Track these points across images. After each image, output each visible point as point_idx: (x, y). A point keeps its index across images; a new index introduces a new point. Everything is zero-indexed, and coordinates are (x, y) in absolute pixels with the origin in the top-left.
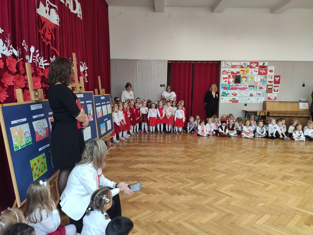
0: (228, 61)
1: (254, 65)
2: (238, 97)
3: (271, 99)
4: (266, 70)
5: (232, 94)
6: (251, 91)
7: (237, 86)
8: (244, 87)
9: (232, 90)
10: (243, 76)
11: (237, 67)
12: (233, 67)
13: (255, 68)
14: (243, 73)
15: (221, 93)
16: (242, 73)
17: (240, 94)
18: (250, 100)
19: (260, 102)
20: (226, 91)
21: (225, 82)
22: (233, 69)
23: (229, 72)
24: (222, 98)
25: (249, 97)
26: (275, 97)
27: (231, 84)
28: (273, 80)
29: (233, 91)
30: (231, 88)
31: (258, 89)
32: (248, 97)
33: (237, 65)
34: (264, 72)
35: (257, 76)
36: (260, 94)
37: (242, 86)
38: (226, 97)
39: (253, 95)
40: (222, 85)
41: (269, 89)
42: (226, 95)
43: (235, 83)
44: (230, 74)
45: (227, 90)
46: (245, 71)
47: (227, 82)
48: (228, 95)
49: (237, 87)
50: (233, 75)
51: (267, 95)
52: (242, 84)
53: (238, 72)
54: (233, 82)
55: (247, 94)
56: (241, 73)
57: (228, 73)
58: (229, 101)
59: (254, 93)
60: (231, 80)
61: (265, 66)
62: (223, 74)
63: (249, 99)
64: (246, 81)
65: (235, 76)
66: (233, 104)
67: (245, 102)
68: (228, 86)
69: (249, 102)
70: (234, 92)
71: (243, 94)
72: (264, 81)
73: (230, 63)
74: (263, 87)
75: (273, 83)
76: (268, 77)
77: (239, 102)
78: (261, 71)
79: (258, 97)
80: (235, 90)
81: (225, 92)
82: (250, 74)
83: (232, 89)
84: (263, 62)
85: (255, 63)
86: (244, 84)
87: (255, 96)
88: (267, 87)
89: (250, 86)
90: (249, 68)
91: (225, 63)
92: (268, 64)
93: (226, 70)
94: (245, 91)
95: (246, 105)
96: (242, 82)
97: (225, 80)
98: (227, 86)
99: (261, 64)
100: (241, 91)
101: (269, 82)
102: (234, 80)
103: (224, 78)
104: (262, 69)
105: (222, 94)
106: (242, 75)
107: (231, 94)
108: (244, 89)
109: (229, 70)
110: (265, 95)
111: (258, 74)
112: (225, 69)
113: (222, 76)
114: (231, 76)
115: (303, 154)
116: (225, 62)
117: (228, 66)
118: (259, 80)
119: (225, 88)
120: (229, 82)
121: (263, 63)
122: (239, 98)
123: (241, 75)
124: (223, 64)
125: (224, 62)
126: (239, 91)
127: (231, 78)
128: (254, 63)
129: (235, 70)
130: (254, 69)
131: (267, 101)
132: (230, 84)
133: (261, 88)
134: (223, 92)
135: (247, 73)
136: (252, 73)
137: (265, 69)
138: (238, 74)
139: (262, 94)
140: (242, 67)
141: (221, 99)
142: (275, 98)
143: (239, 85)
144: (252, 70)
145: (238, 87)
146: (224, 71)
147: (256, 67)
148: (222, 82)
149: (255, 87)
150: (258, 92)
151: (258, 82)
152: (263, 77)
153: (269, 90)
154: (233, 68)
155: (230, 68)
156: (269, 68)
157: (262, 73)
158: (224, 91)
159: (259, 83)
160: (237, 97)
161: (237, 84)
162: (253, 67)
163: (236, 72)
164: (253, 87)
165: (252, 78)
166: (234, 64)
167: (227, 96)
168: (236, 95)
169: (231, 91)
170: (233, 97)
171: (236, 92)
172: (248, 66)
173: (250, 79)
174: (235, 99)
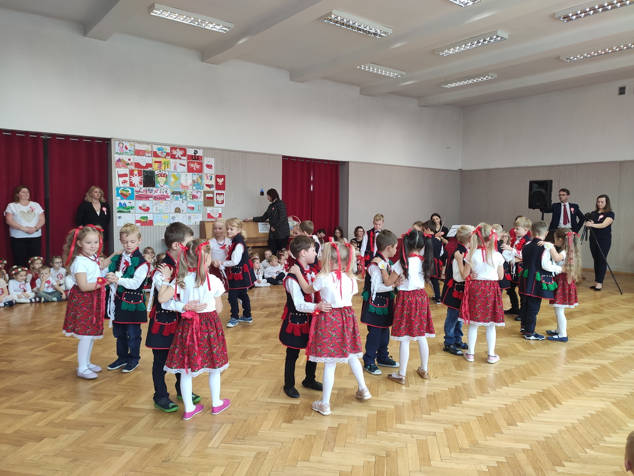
0: (125, 141)
1: (179, 153)
2: (153, 213)
3: (213, 217)
4: (201, 164)
5: (140, 208)
6: (176, 202)
7: (148, 192)
8: (162, 194)
9: (140, 201)
10: (159, 173)
11: (147, 155)
12: (138, 153)
13: (180, 158)
14: (160, 167)
15: (115, 206)
16: (156, 168)
17: (157, 208)
19: (194, 224)
20: (126, 201)
21: (122, 183)
22: (139, 157)
23: (131, 164)
24: (120, 217)
25: (174, 214)
27: (136, 189)
28: (213, 182)
29: (141, 203)
30: (137, 196)
31: (189, 200)
32: (171, 215)
33: (145, 151)
34: (198, 167)
35: (186, 174)
36: (193, 208)
37: (159, 192)
38: (128, 214)
39: (181, 211)
40: (118, 189)
41: (208, 198)
42: (126, 211)
43: (144, 186)
44: (133, 167)
45: (130, 199)
46: (162, 163)
47: (128, 182)
48: (131, 210)
49: (148, 194)
50: (139, 169)
51: (206, 210)
52: (159, 189)
53: (149, 165)
54: (140, 183)
55: (169, 207)
56: (155, 166)
57: (128, 164)
59: (183, 207)
60: (137, 179)
61: (198, 156)
62: (118, 167)
63: (174, 217)
64: (166, 183)
65: (144, 171)
66: (143, 229)
68: (130, 192)
70: (144, 204)
71: (161, 208)
72: (198, 184)
73: (131, 145)
74: (198, 195)
75: (213, 189)
76: (205, 177)
77: (155, 224)
78: (192, 165)
79: (190, 215)
80: (146, 201)
81: (125, 204)
82: (172, 170)
83: (139, 197)
84: (194, 148)
85: (181, 149)
86: (162, 189)
87: (185, 211)
88: (205, 195)
89: (173, 193)
90: (169, 157)
91: (119, 143)
92: (204, 153)
93: (123, 159)
94: (165, 202)
96: (158, 185)
97: (124, 178)
98: (128, 191)
99: (190, 152)
100: (157, 201)
101: (207, 185)
102: (141, 180)
103: (120, 176)
104: (193, 161)
105: (119, 208)
106: (158, 171)
107: (137, 208)
108: (163, 198)
109: (129, 160)
110: (202, 210)
111: (186, 171)
112: (121, 157)
113: (116, 171)
114: (136, 172)
115: (271, 309)
116: (121, 141)
117: (127, 151)
118: (190, 182)
119: (124, 196)
120: (132, 185)
121: (195, 151)
122: (155, 215)
123: (156, 170)
124: (117, 145)
125: (117, 143)
126: (154, 201)
127: (136, 175)
128: (178, 150)
129: (143, 161)
130: (178, 161)
131: (207, 220)
133: (194, 197)
134: (120, 203)
135: (166, 167)
136: (175, 168)
137: (198, 161)
138: (150, 169)
139: (196, 208)
140: (155, 155)
141: (117, 219)
142: (220, 215)
143: (152, 190)
144: (176, 162)
145: (152, 194)
146: (119, 160)
147: (182, 158)
148: (117, 183)
149: (184, 194)
150: (190, 205)
151: (188, 186)
152: (196, 176)
153: (209, 202)
154: (137, 155)
155: (133, 156)
156: (206, 161)
157: (194, 168)
158: (123, 202)
159: (190, 187)
160: (150, 213)
161: (148, 188)
162: (176, 157)
163: (144, 165)
164: (179, 195)
165: (177, 178)
166: (139, 147)
167: (130, 212)
168: (147, 209)
169: (137, 201)
170: (142, 213)
171: (147, 203)
172: (168, 154)
173: (172, 180)
174: (147, 217)
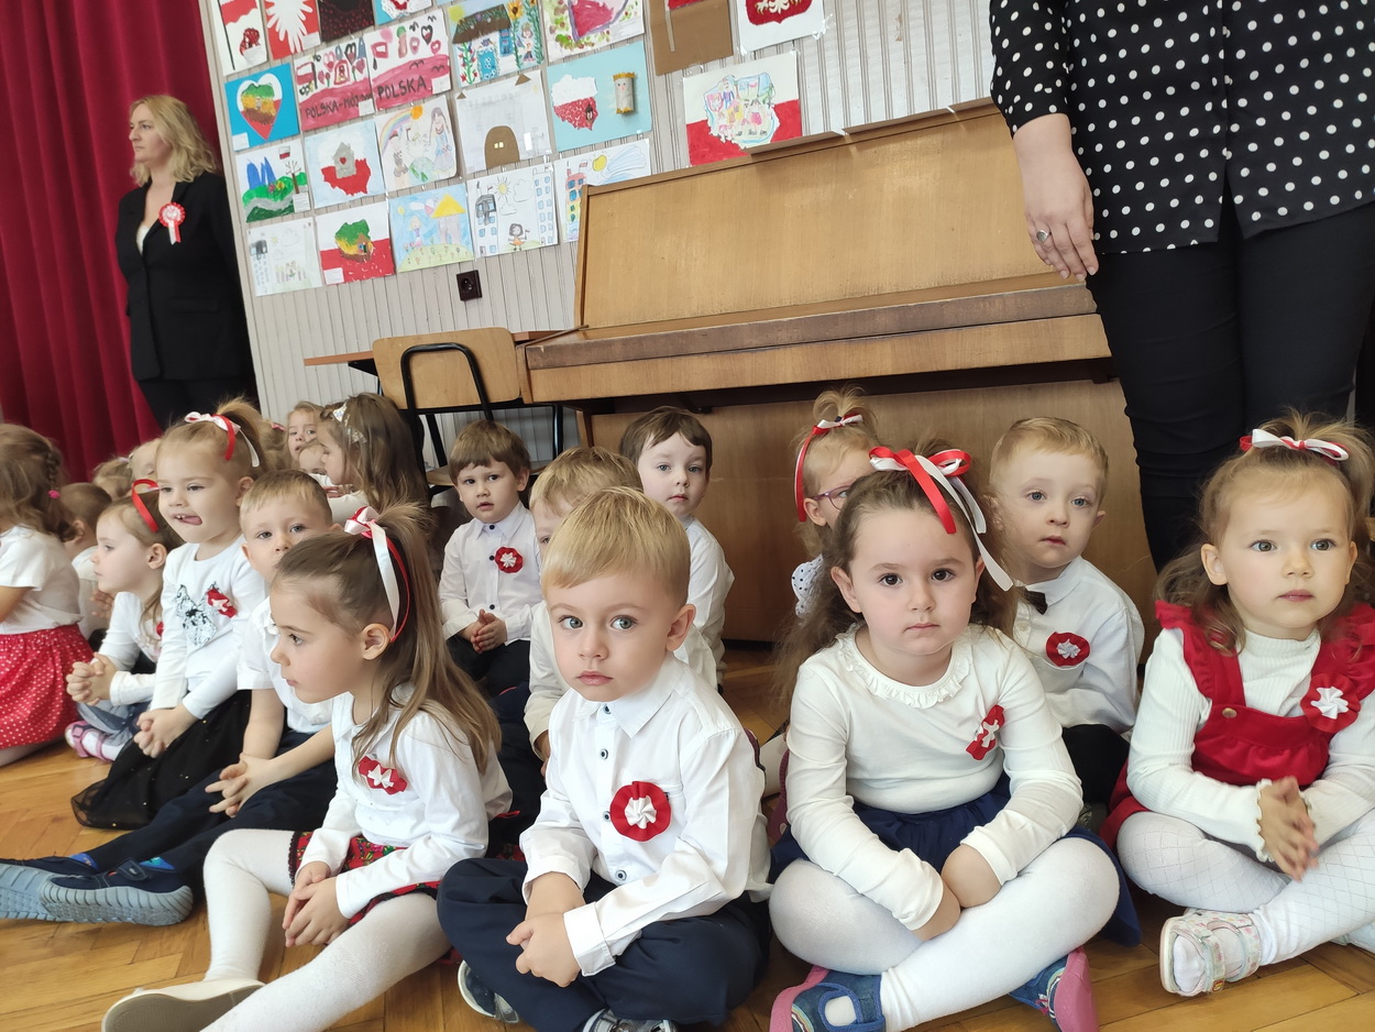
2: (387, 197)
3: (729, 154)
5: (329, 174)
6: (490, 90)
7: (347, 69)
8: (410, 57)
9: (324, 134)
15: (236, 190)
17: (398, 161)
18: (502, 221)
20: (271, 153)
21: (242, 48)
24: (260, 247)
25: (486, 181)
26: (779, 109)
27: (301, 65)
29: (324, 147)
30: (306, 110)
31: (554, 50)
32: (472, 187)
36: (584, 112)
37: (393, 47)
38: (290, 223)
39: (522, 147)
40: (232, 87)
42: (279, 205)
43: (327, 38)
45: (282, 138)
47: (262, 38)
48: (296, 198)
49: (351, 78)
51: (675, 102)
52: (394, 29)
54: (309, 25)
58: (316, 263)
59: (528, 113)
60: (292, 10)
63: (487, 206)
67: (461, 256)
68: (278, 95)
69: (494, 240)
70: (344, 148)
71: (417, 151)
77: (403, 262)
79: (572, 163)
80: (348, 127)
81: (267, 167)
83: (318, 115)
86: (407, 24)
89: (468, 31)
95: (469, 286)
97: (243, 22)
98: (268, 90)
100: (394, 115)
103: (228, 12)
105: (248, 195)
107: (316, 179)
108: (419, 83)
110: (646, 113)
119: (261, 124)
120: (279, 48)
122: (399, 207)
126: (384, 120)
132: (288, 59)
133: (583, 18)
134: (251, 168)
139: (608, 107)
141: (253, 260)
142: (789, 125)
143: (363, 50)
145: (366, 73)
148: (221, 53)
149: (523, 19)
150: (571, 89)
158: (257, 157)
160: (375, 199)
161: (343, 45)
164: (495, 37)
167: (290, 209)
168: (360, 179)
169: (312, 139)
170: (338, 207)
171: (355, 139)
174: (363, 227)
